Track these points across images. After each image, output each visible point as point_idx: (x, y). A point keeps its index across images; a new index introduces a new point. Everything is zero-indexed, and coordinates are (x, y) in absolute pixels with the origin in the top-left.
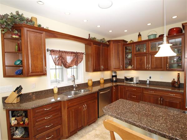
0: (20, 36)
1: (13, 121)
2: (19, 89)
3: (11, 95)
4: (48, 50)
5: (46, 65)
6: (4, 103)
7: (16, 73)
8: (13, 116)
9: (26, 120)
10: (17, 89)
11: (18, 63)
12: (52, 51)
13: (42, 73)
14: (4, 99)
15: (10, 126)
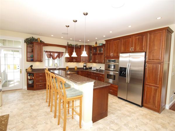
0: (33, 46)
1: (29, 78)
2: (32, 66)
3: (29, 68)
4: (44, 51)
5: (42, 58)
6: (26, 71)
7: (31, 60)
8: (29, 76)
9: (33, 77)
10: (31, 66)
11: (32, 56)
12: (46, 52)
13: (41, 61)
14: (26, 69)
15: (28, 79)
